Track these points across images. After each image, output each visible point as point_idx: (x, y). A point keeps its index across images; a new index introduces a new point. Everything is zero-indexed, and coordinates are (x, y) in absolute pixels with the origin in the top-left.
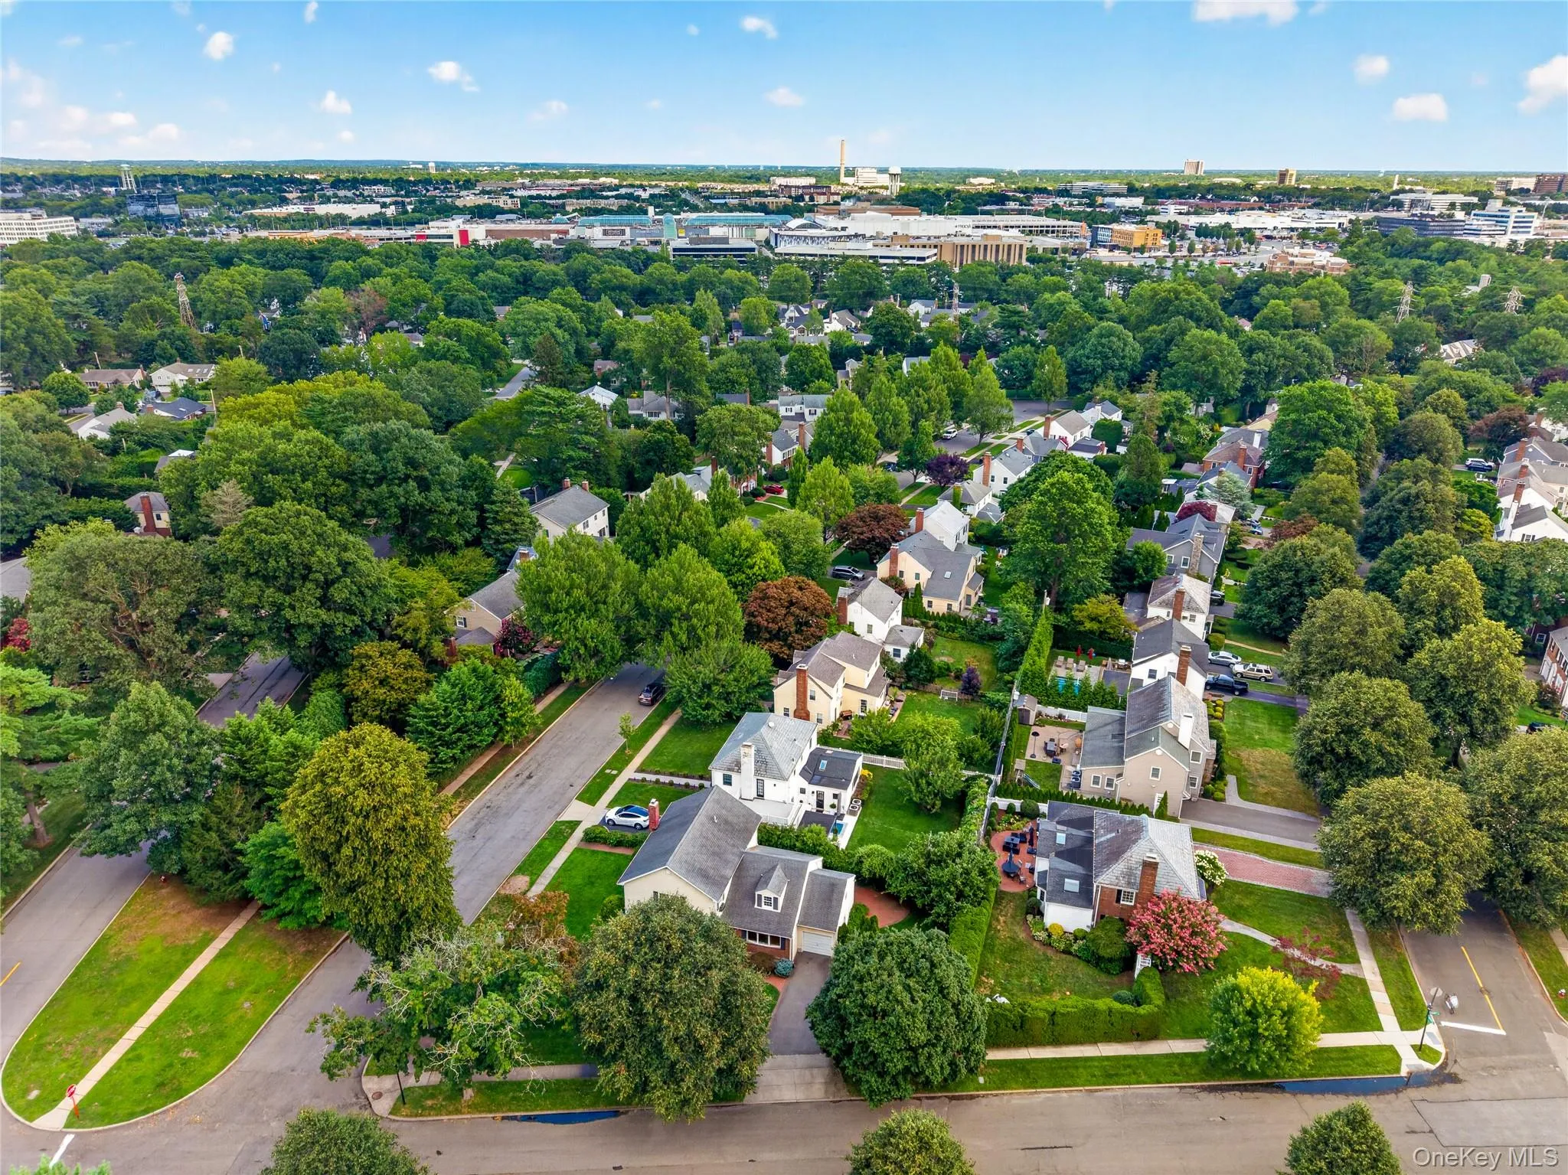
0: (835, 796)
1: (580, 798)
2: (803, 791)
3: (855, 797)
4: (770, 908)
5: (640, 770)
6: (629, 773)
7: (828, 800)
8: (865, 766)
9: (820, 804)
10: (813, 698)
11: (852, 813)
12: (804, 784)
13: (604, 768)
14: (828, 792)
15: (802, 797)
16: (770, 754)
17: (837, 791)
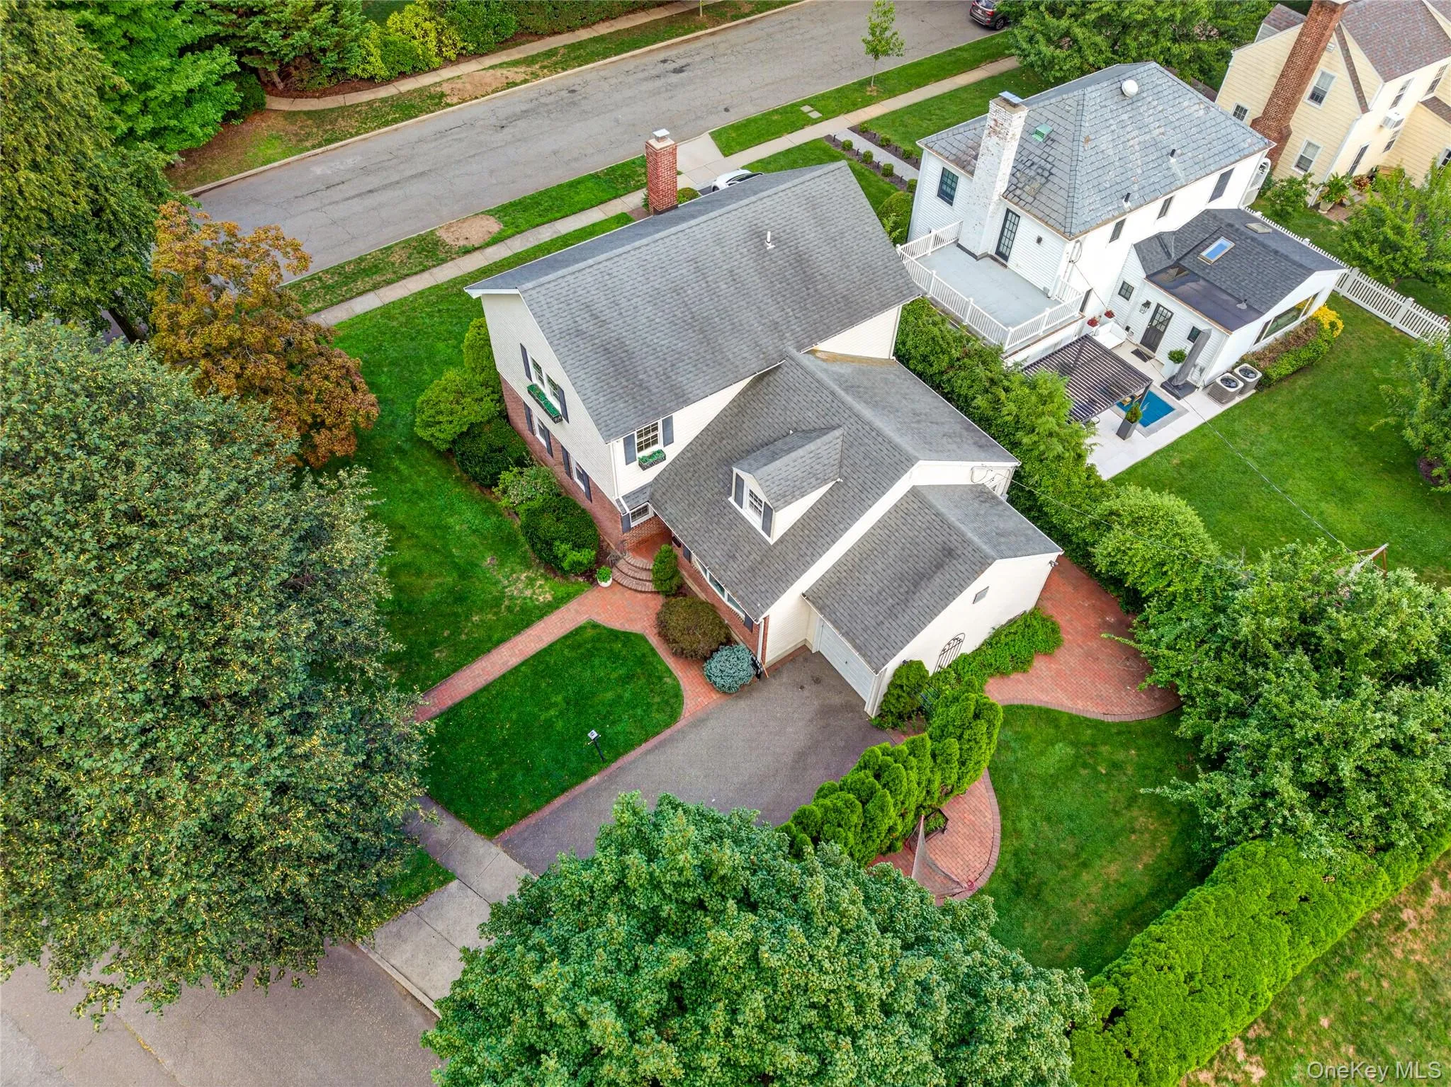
0: (1194, 335)
1: (716, 136)
2: (1125, 291)
3: (1250, 360)
4: (756, 521)
5: (861, 130)
6: (839, 127)
7: (1175, 338)
8: (1335, 300)
9: (1152, 338)
10: (1317, 97)
11: (1216, 392)
12: (1136, 275)
13: (805, 103)
14: (1184, 319)
15: (1120, 304)
16: (1075, 159)
17: (1203, 324)
